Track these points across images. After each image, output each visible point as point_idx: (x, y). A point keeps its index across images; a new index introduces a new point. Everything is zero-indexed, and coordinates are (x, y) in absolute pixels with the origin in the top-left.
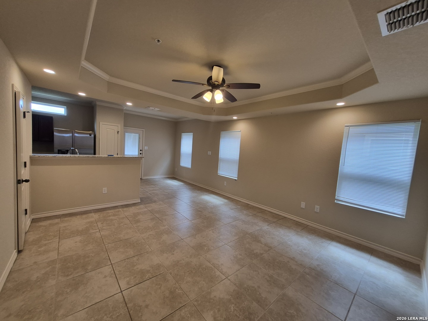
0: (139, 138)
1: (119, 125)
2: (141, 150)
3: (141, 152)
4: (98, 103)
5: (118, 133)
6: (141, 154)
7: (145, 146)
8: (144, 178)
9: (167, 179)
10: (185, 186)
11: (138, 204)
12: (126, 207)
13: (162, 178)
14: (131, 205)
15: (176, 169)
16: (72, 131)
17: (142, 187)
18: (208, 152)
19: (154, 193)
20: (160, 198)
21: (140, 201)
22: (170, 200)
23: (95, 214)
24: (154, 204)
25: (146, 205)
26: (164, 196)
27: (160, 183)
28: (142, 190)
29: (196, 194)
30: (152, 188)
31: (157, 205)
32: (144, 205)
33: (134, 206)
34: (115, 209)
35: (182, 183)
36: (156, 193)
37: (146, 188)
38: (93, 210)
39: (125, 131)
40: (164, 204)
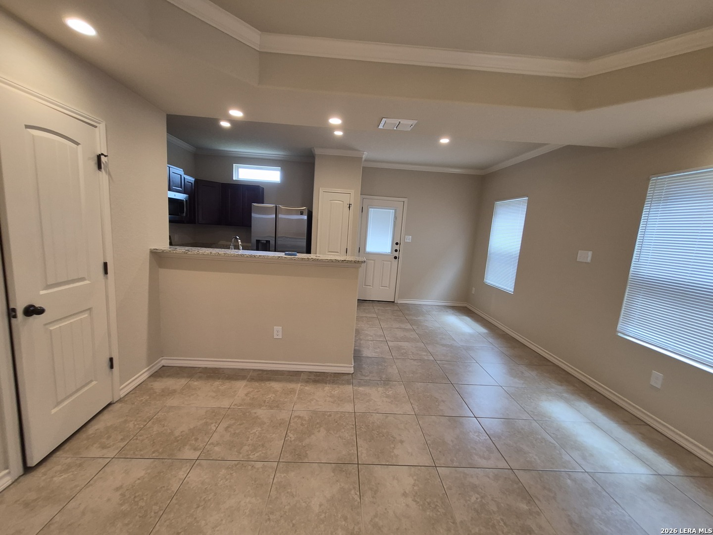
0: (395, 218)
1: (352, 192)
2: (397, 244)
3: (397, 247)
4: (317, 151)
5: (350, 207)
6: (396, 251)
7: (407, 234)
8: (400, 302)
9: (447, 312)
10: (491, 340)
11: (346, 377)
12: (316, 382)
13: (437, 307)
14: (329, 378)
15: (474, 289)
16: (276, 206)
17: (383, 325)
18: (579, 251)
19: (399, 348)
20: (405, 372)
21: (352, 370)
22: (430, 385)
23: (246, 386)
24: (380, 389)
25: (361, 389)
26: (420, 364)
27: (426, 320)
28: (380, 332)
29: (522, 382)
30: (403, 331)
31: (388, 396)
32: (355, 388)
33: (333, 383)
34: (291, 381)
35: (482, 330)
36: (404, 349)
37: (390, 330)
38: (254, 370)
39: (368, 205)
40: (407, 397)
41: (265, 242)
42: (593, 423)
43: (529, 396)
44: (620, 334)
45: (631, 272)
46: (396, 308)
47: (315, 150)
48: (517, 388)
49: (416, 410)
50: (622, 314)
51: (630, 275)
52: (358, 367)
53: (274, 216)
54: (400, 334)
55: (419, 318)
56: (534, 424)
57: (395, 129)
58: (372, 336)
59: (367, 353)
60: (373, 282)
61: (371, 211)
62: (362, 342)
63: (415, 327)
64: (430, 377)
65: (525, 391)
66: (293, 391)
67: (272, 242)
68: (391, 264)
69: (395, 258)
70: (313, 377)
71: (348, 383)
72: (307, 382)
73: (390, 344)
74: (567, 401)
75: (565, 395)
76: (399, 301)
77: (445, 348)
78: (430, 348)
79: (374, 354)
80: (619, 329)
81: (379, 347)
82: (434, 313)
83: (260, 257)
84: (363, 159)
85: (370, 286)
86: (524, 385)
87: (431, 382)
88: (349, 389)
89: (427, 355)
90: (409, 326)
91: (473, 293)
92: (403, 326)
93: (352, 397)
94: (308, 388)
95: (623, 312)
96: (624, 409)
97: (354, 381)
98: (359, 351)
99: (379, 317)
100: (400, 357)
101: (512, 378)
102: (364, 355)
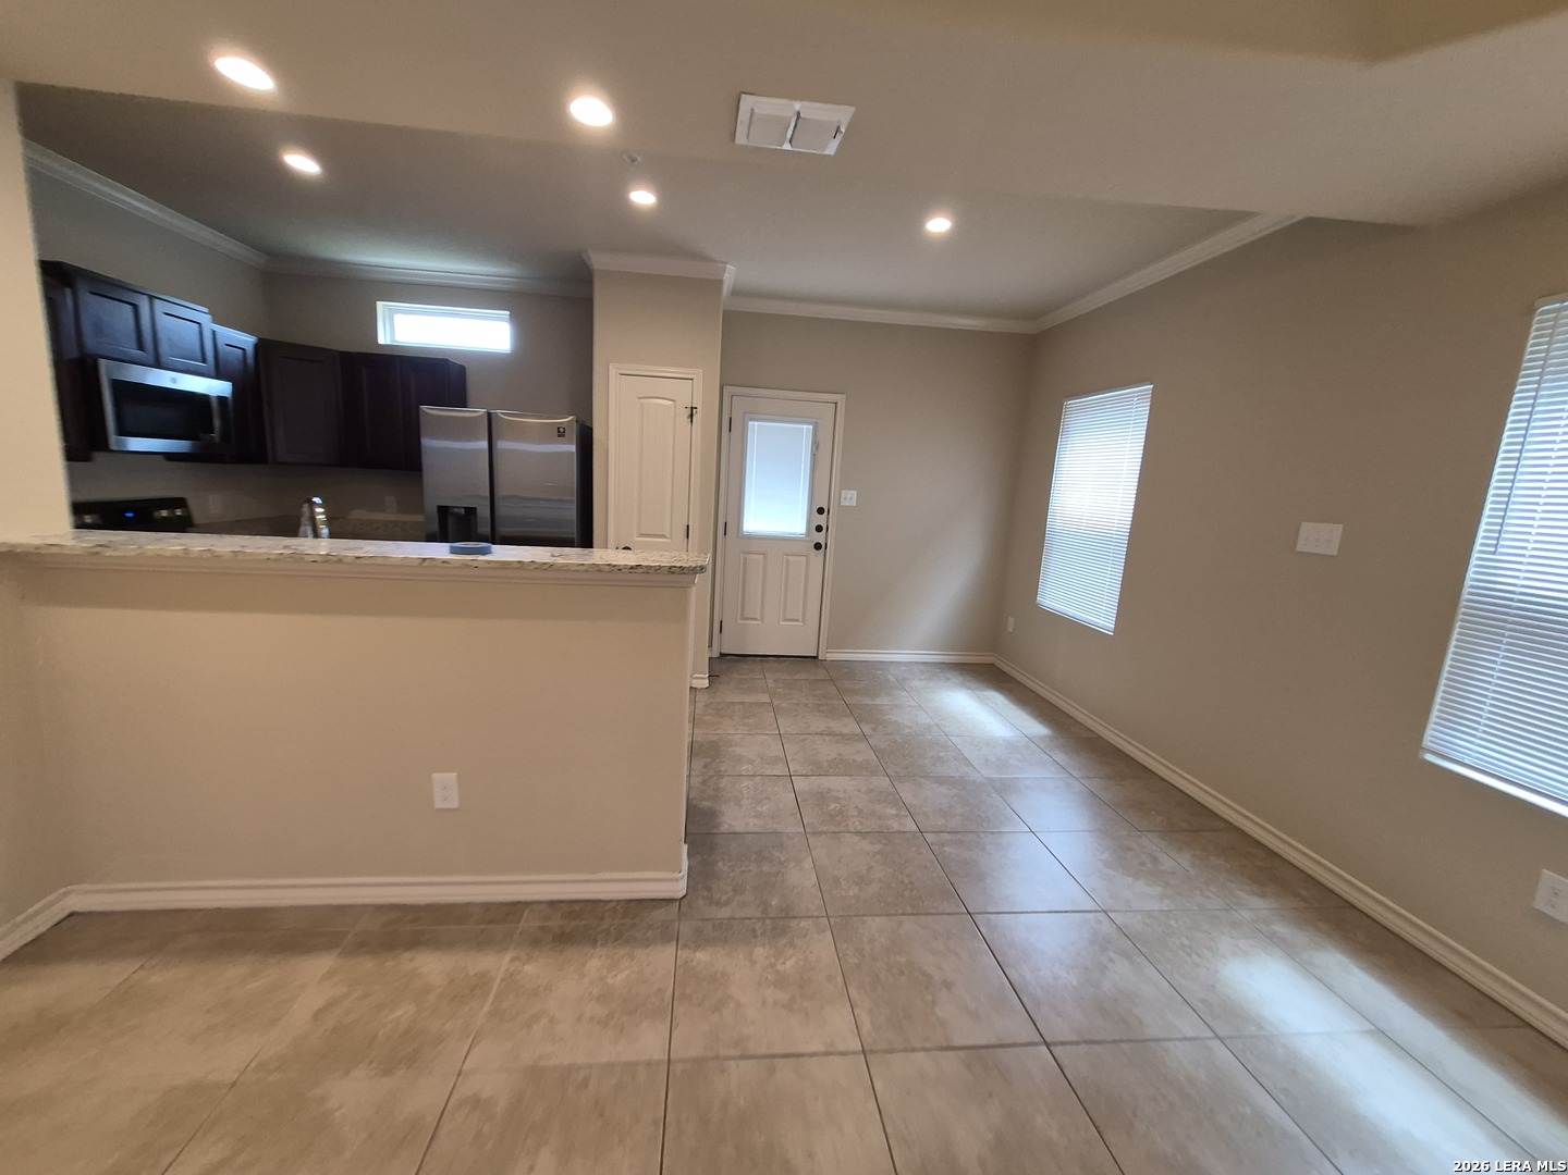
0: (816, 445)
1: (697, 374)
2: (821, 511)
3: (821, 520)
4: (598, 261)
5: (691, 416)
6: (819, 529)
7: (845, 485)
8: (830, 657)
9: (948, 679)
10: (1060, 757)
11: (660, 915)
12: (563, 939)
13: (922, 667)
14: (606, 924)
15: (1011, 620)
16: (489, 415)
17: (786, 725)
18: (1304, 524)
19: (822, 797)
20: (836, 880)
21: (679, 888)
22: (909, 924)
23: (330, 974)
24: (760, 952)
25: (701, 956)
26: (878, 847)
27: (896, 706)
28: (775, 749)
29: (1158, 890)
30: (837, 742)
31: (781, 982)
32: (684, 954)
33: (616, 939)
34: (483, 943)
35: (1038, 729)
36: (837, 799)
37: (803, 740)
38: (379, 908)
39: (745, 413)
40: (840, 979)
41: (463, 511)
42: (1381, 1034)
43: (1186, 942)
44: (1429, 757)
45: (1468, 582)
46: (822, 674)
47: (591, 256)
48: (1149, 914)
49: (866, 1027)
50: (1438, 700)
51: (1466, 590)
52: (701, 875)
53: (484, 444)
54: (827, 751)
55: (878, 701)
56: (1222, 1053)
57: (787, 146)
58: (751, 762)
59: (735, 818)
60: (762, 610)
61: (755, 427)
62: (724, 782)
63: (867, 729)
64: (907, 893)
65: (1172, 922)
66: (480, 984)
67: (484, 511)
68: (808, 560)
69: (818, 546)
70: (556, 923)
71: (667, 935)
72: (535, 943)
73: (800, 783)
74: (1290, 952)
75: (1281, 929)
76: (828, 655)
77: (944, 790)
78: (907, 793)
79: (752, 821)
80: (1427, 741)
81: (768, 798)
82: (916, 683)
83: (359, 561)
84: (726, 288)
85: (755, 619)
86: (1167, 902)
87: (909, 910)
88: (661, 959)
89: (897, 815)
90: (849, 726)
91: (1011, 630)
92: (836, 726)
93: (669, 993)
94: (535, 969)
95: (1440, 694)
96: (1441, 965)
97: (685, 928)
98: (712, 815)
99: (776, 703)
100: (825, 829)
101: (1130, 880)
102: (724, 828)
